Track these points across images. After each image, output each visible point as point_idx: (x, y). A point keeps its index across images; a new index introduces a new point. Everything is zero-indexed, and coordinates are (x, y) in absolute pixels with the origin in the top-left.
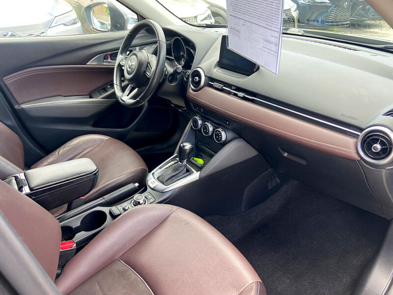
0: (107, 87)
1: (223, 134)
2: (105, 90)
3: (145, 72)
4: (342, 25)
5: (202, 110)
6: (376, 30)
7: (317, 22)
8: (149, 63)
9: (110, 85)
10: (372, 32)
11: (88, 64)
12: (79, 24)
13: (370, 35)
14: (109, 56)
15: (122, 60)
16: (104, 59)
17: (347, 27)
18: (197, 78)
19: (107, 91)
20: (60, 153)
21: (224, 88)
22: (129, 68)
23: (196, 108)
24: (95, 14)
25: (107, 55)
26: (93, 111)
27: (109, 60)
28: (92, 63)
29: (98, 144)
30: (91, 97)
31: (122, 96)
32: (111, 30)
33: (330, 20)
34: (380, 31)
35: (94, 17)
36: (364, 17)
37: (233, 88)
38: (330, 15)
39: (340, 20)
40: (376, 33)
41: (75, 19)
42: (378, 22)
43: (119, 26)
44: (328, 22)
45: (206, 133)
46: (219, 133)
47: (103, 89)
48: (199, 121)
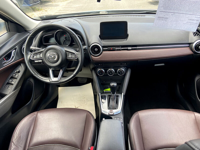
0: (9, 81)
1: (124, 70)
3: (67, 57)
8: (66, 51)
15: (31, 57)
18: (96, 49)
19: (12, 84)
21: (116, 48)
23: (99, 65)
27: (6, 61)
45: (112, 74)
46: (121, 71)
47: (7, 84)
48: (104, 71)
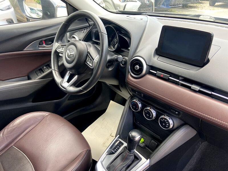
0: (43, 67)
1: (171, 122)
2: (42, 71)
3: (85, 61)
4: (178, 7)
5: (142, 95)
6: (196, 9)
7: (164, 6)
8: (88, 53)
9: (46, 66)
10: (194, 11)
11: (25, 50)
12: (12, 9)
13: (193, 13)
14: (43, 42)
15: (58, 48)
16: (40, 45)
17: (180, 8)
18: (138, 66)
19: (43, 72)
20: (5, 133)
21: (170, 78)
22: (68, 57)
23: (136, 93)
24: (27, 3)
25: (41, 41)
26: (32, 91)
27: (44, 45)
28: (28, 50)
29: (39, 121)
30: (29, 79)
31: (62, 81)
32: (43, 18)
33: (171, 4)
34: (197, 10)
35: (26, 5)
36: (189, 2)
37: (180, 78)
38: (172, 1)
39: (177, 4)
40: (196, 11)
41: (9, 6)
42: (195, 5)
43: (49, 14)
44: (171, 5)
45: (149, 118)
46: (166, 121)
47: (39, 70)
48: (140, 105)
